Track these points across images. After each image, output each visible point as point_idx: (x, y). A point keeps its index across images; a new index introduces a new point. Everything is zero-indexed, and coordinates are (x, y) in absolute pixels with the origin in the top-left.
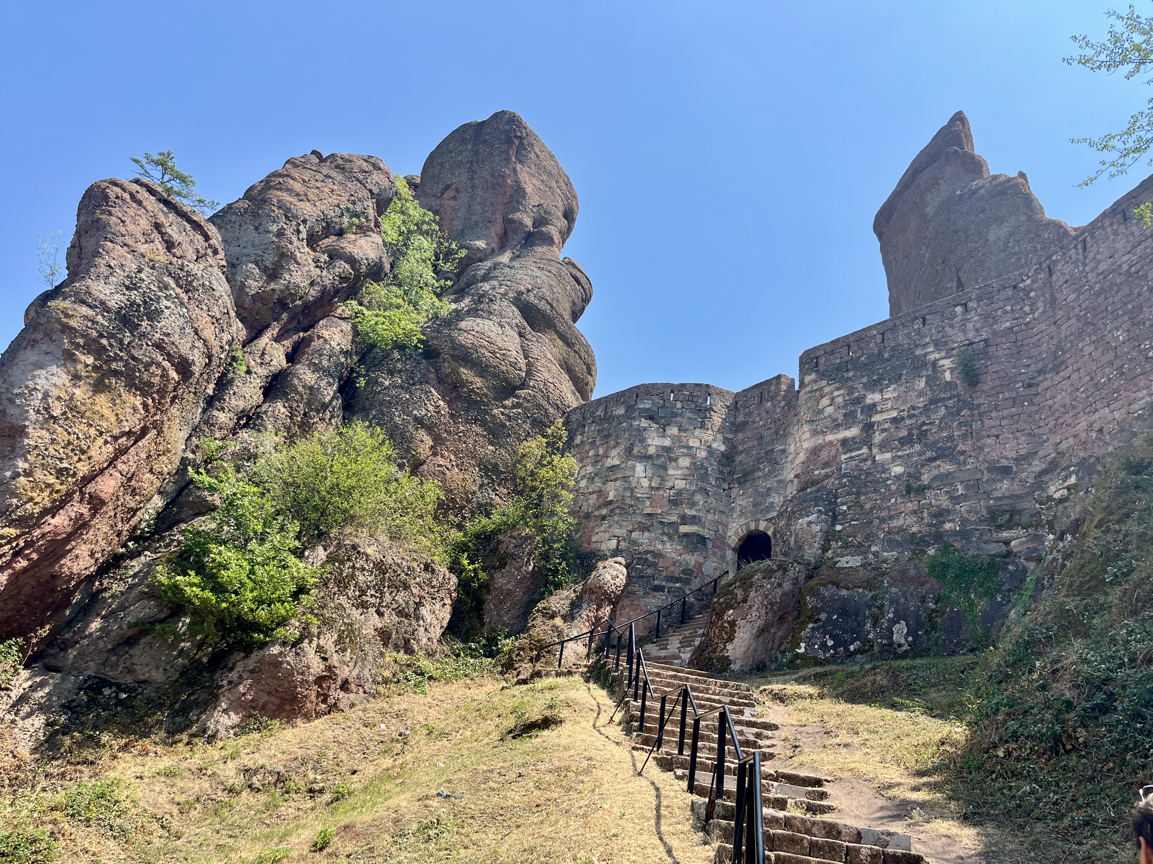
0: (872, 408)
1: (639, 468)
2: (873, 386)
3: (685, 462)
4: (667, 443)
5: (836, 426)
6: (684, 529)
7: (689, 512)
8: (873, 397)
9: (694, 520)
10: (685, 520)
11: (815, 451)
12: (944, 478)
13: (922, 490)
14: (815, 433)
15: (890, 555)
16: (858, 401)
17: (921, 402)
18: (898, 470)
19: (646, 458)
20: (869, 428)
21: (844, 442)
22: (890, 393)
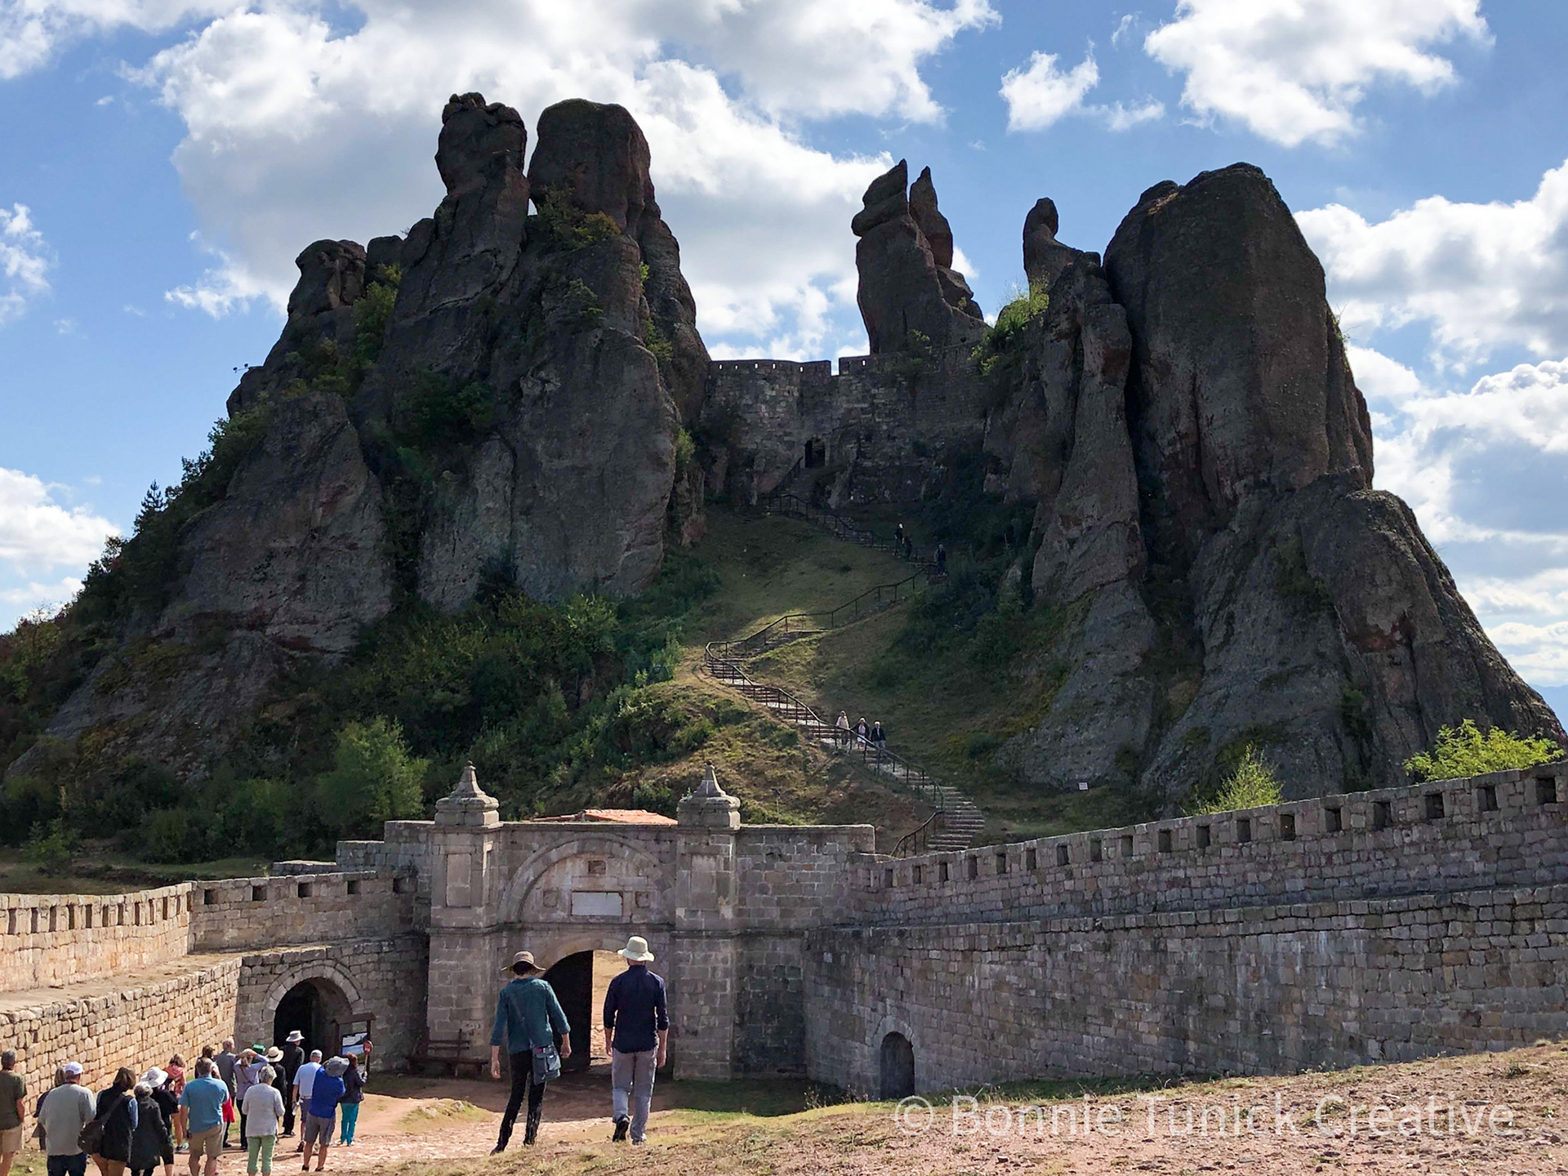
0: (874, 397)
1: (763, 407)
2: (874, 386)
3: (783, 404)
4: (774, 393)
5: (858, 401)
6: (786, 439)
7: (788, 430)
8: (874, 391)
9: (790, 434)
10: (786, 434)
11: (849, 411)
12: (902, 436)
13: (894, 438)
14: (848, 402)
15: (882, 463)
16: (868, 391)
17: (894, 399)
18: (885, 427)
19: (765, 402)
20: (872, 404)
21: (862, 409)
22: (881, 390)
